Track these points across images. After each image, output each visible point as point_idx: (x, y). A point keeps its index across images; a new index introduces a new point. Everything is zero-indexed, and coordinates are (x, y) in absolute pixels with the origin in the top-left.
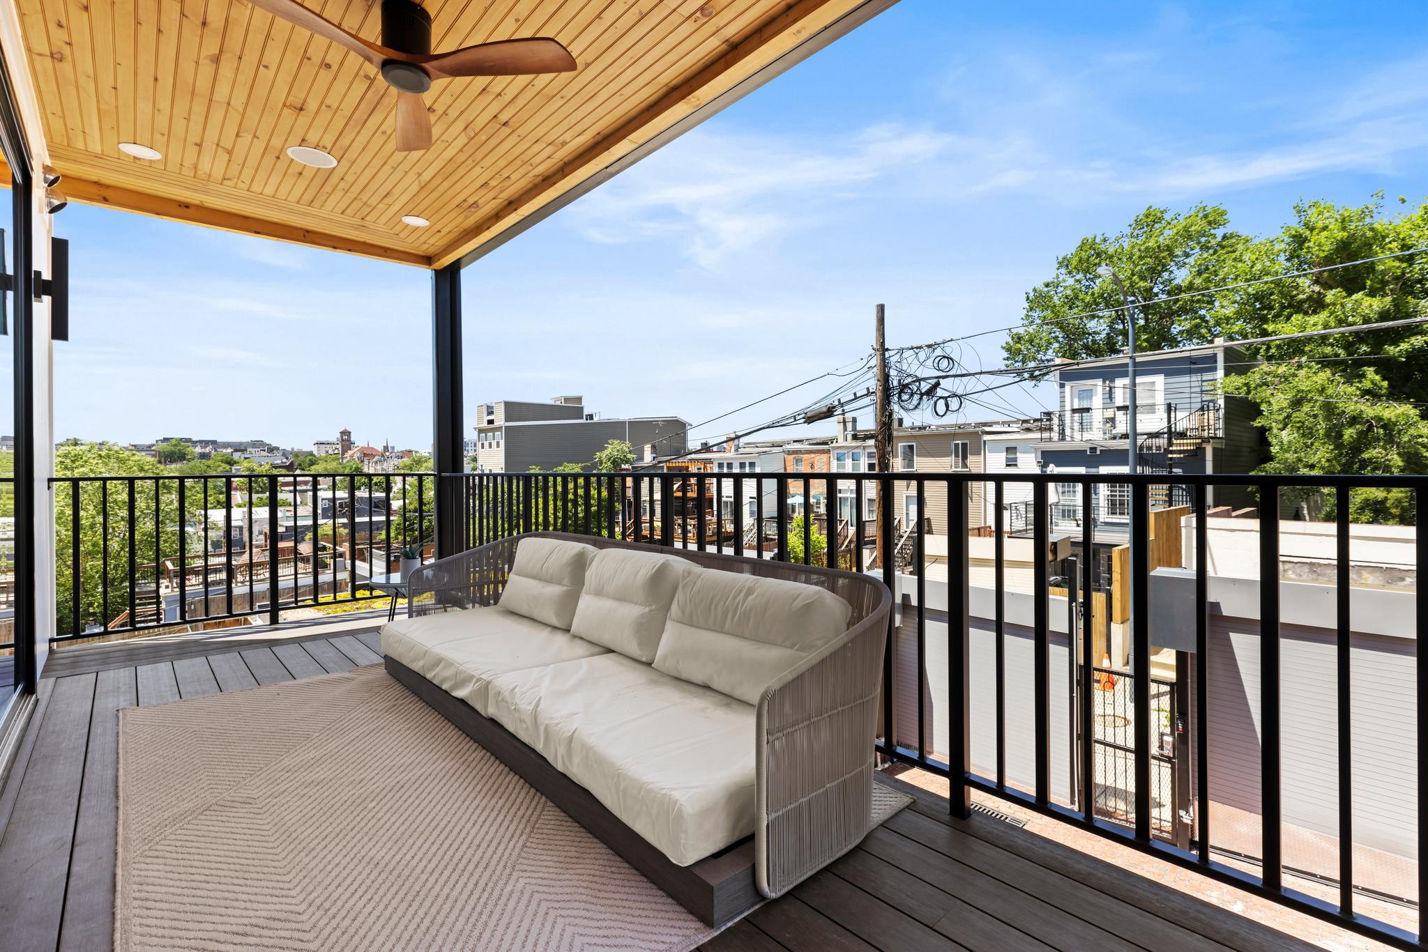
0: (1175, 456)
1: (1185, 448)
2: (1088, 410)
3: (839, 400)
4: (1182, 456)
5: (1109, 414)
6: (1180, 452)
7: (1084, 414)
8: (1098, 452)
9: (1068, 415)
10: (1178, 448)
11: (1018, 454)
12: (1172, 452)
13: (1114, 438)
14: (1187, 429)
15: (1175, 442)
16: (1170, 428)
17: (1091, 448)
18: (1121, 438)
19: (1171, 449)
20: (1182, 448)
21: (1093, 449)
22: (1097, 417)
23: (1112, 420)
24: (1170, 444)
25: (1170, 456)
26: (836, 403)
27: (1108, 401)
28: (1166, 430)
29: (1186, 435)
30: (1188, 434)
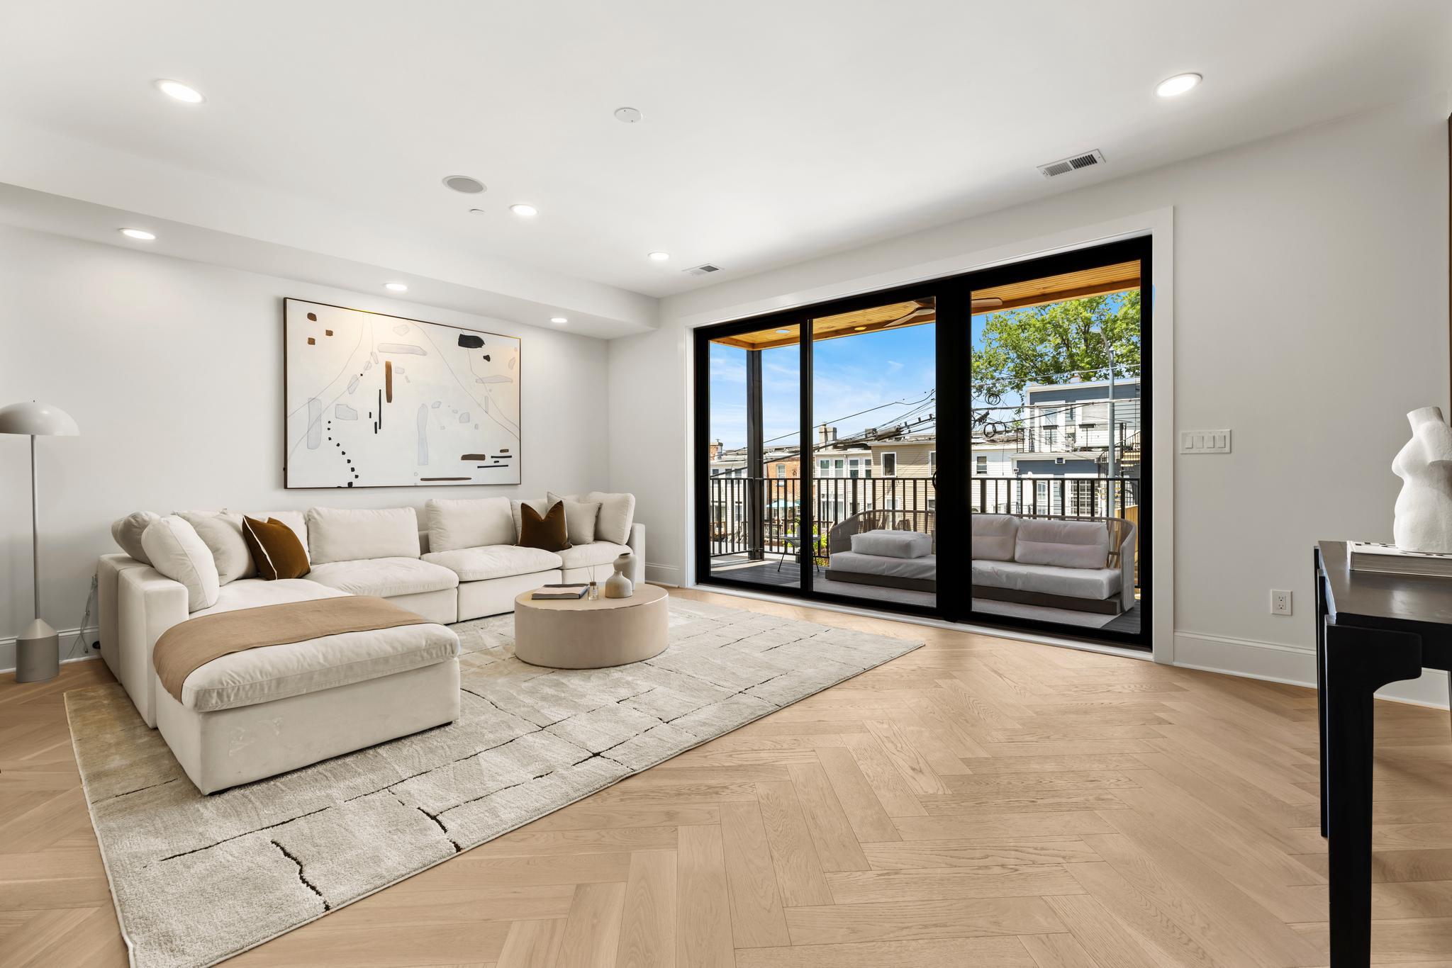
0: (1126, 465)
1: (1134, 459)
2: (1055, 427)
3: (906, 423)
4: (1132, 465)
5: (1070, 430)
6: (1130, 462)
7: (1052, 430)
8: (1064, 462)
9: (1037, 430)
10: (1129, 459)
11: (987, 462)
12: (1123, 462)
13: (1075, 450)
14: (1133, 444)
15: (1126, 454)
16: (1122, 443)
17: (1058, 459)
18: (1081, 451)
19: (1123, 460)
20: (1132, 459)
21: (1060, 459)
22: (1060, 434)
23: (1073, 435)
24: (1122, 456)
25: (1122, 465)
26: (903, 425)
27: (1070, 419)
28: (1119, 445)
29: (1132, 449)
30: (1134, 448)
